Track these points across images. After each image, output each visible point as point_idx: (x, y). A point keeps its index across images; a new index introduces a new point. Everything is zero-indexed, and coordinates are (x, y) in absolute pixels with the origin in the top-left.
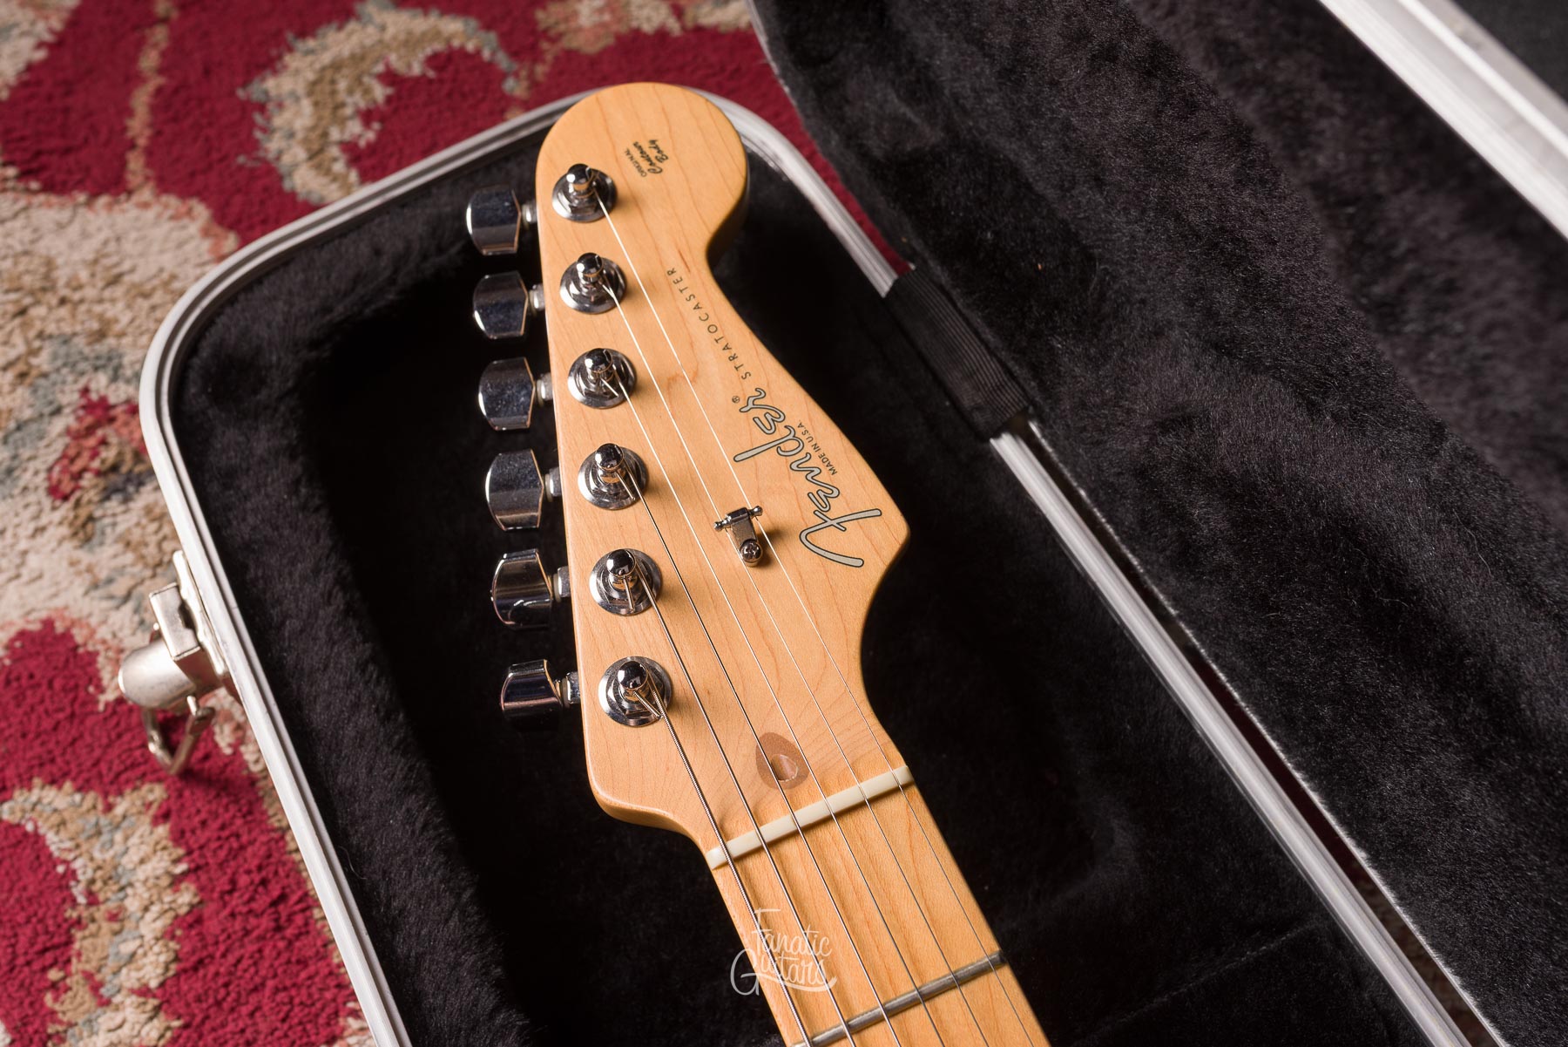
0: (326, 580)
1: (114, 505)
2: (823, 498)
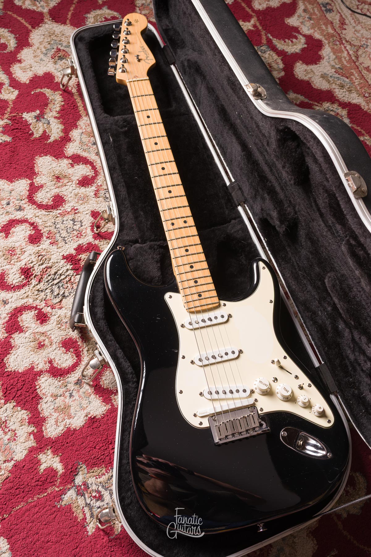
0: (89, 62)
1: (59, 61)
2: (147, 57)
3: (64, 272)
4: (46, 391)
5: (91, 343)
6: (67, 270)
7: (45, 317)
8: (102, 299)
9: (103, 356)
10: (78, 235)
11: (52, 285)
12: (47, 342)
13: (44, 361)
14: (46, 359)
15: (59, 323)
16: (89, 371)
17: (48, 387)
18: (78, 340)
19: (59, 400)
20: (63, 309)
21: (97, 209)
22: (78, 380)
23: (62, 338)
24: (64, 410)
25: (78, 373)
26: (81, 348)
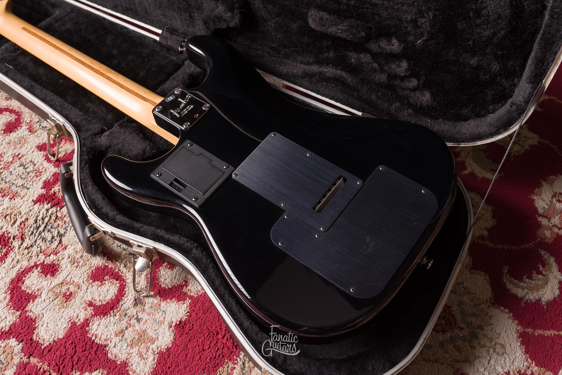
3: (45, 213)
4: (105, 335)
5: (123, 257)
6: (47, 210)
7: (53, 267)
8: (103, 199)
9: (144, 246)
10: (37, 174)
11: (40, 234)
12: (72, 289)
13: (83, 308)
14: (84, 305)
15: (73, 262)
16: (140, 284)
17: (106, 330)
18: (106, 264)
19: (129, 334)
20: (69, 247)
21: (40, 141)
22: (135, 300)
23: (87, 274)
24: (142, 339)
25: (130, 294)
26: (115, 269)
